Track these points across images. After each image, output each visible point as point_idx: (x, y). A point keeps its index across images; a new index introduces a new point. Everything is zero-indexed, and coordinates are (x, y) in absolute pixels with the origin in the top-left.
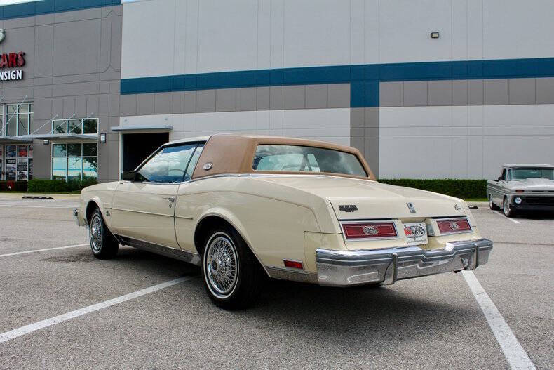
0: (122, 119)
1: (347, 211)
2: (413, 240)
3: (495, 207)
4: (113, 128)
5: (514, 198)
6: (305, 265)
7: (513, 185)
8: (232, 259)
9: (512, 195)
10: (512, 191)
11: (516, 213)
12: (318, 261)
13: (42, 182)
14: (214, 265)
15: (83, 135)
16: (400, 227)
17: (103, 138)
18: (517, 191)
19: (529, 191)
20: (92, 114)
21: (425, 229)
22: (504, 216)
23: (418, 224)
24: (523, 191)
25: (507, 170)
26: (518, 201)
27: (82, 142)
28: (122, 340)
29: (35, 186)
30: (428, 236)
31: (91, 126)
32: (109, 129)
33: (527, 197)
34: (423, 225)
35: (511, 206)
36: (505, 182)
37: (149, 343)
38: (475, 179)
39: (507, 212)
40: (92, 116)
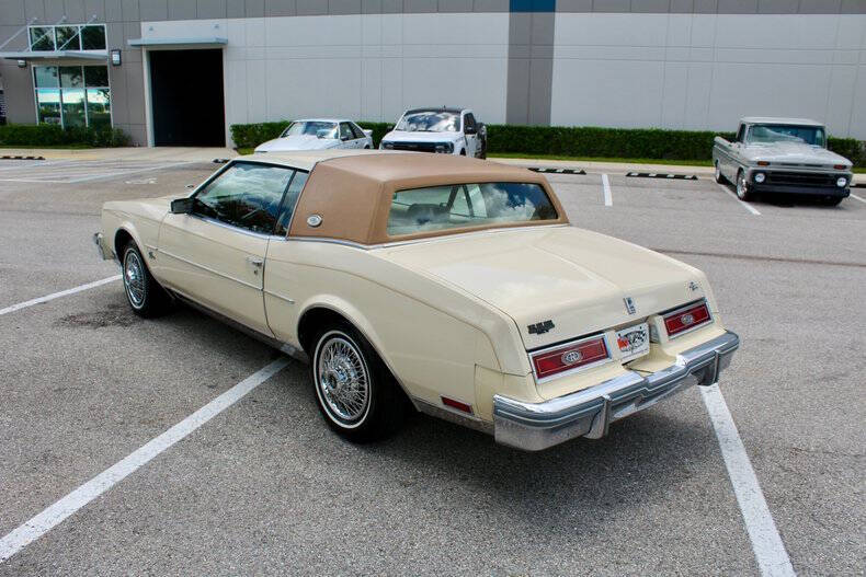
0: (145, 26)
1: (539, 333)
2: (630, 353)
3: (723, 180)
4: (130, 42)
5: (754, 173)
6: (475, 409)
7: (754, 152)
8: (359, 374)
9: (751, 168)
10: (753, 163)
11: (755, 195)
12: (496, 413)
13: (23, 129)
14: (332, 379)
15: (82, 52)
16: (611, 340)
17: (116, 58)
18: (760, 163)
19: (777, 164)
20: (95, 16)
21: (647, 333)
22: (736, 197)
23: (636, 328)
24: (768, 164)
25: (748, 127)
26: (760, 178)
27: (83, 64)
28: (211, 524)
29: (12, 136)
30: (651, 342)
31: (94, 38)
32: (124, 41)
33: (774, 173)
34: (645, 327)
35: (748, 186)
36: (742, 145)
37: (252, 530)
38: (696, 130)
39: (741, 193)
40: (96, 21)
